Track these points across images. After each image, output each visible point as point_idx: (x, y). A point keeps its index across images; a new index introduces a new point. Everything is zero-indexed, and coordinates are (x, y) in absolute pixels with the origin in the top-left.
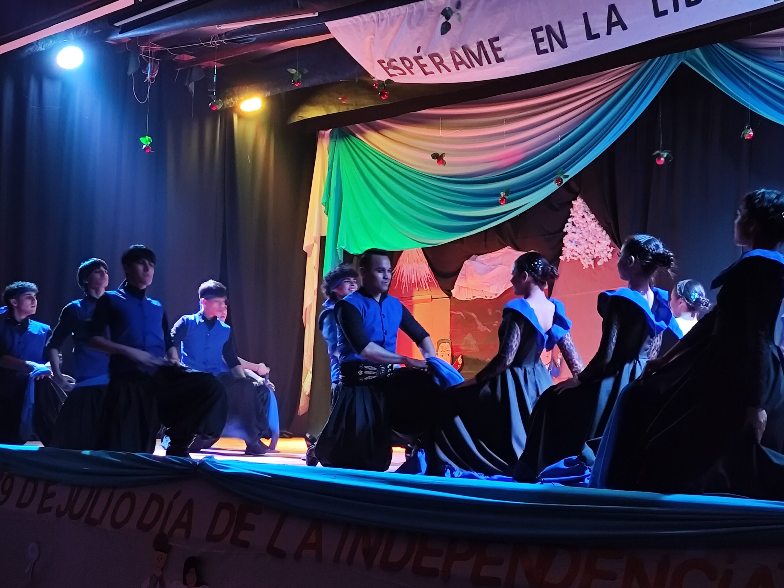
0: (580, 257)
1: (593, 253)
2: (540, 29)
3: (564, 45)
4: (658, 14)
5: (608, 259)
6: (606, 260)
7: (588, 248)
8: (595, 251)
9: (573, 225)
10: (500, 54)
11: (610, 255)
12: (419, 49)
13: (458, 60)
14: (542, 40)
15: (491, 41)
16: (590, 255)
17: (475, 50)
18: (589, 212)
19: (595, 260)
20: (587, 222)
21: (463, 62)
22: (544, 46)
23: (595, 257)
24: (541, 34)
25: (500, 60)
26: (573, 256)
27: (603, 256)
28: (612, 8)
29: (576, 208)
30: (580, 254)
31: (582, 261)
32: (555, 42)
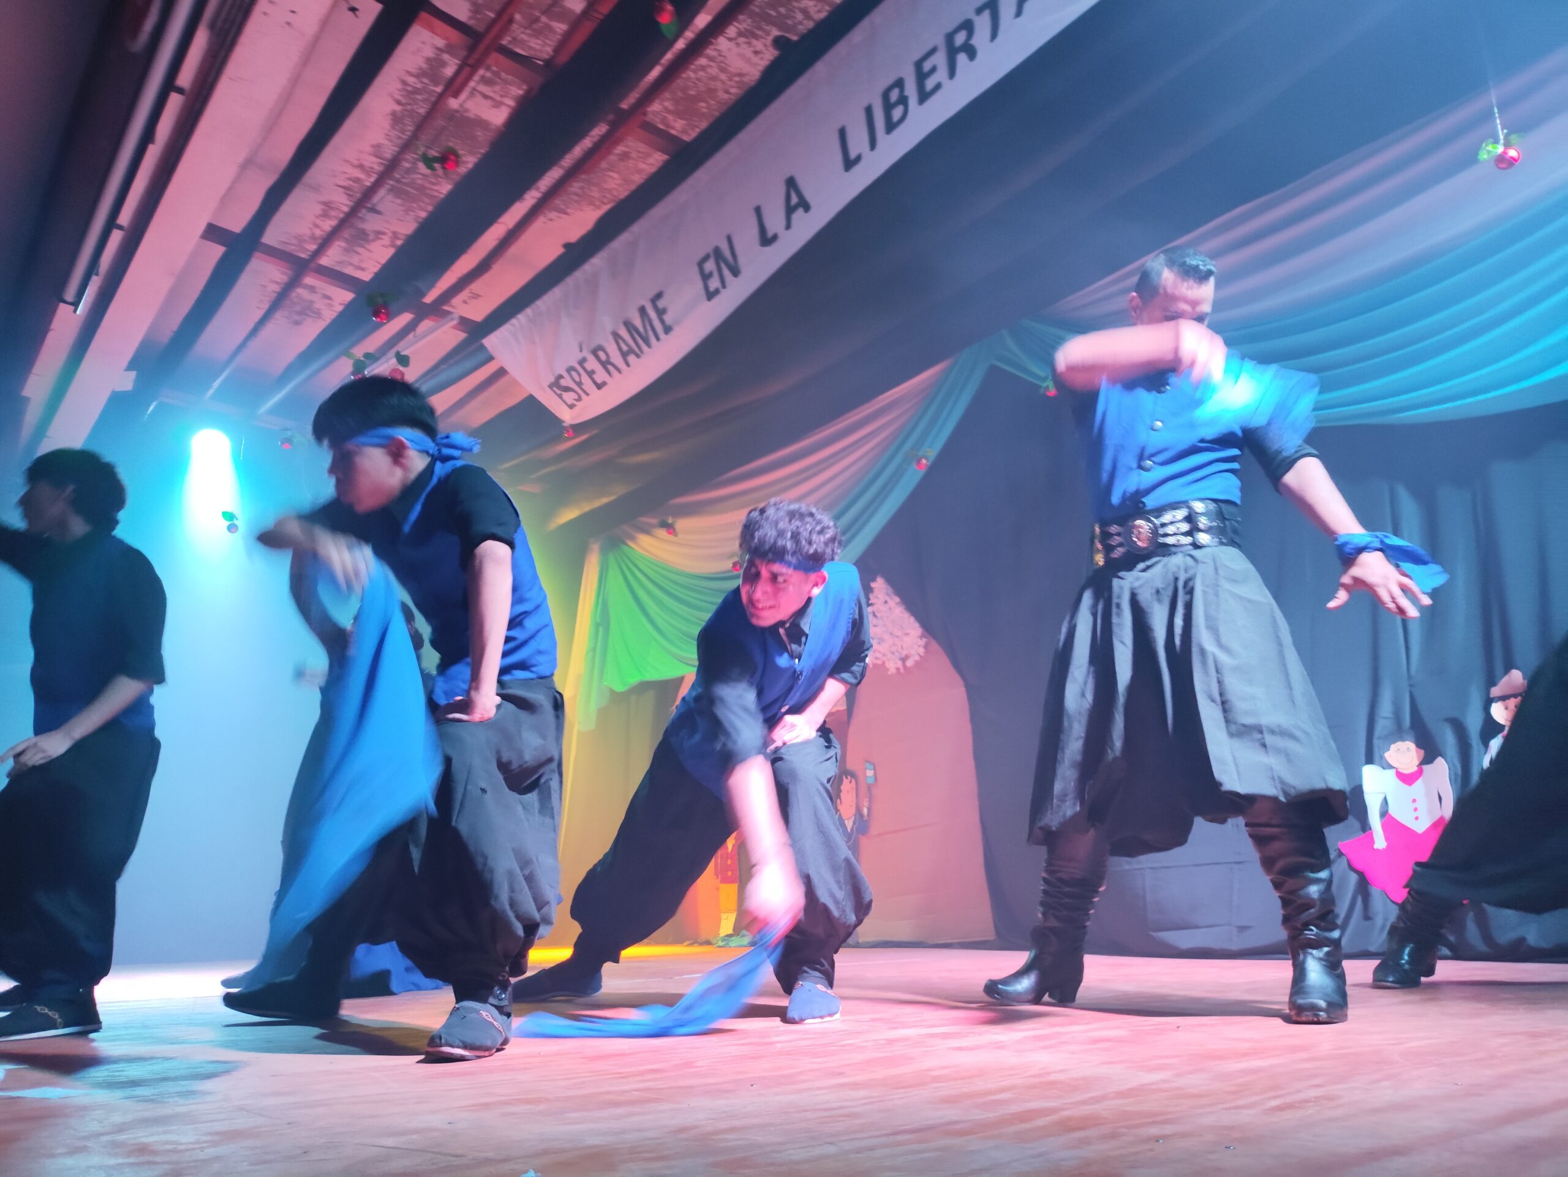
0: (884, 658)
1: (900, 650)
4: (850, 165)
5: (920, 656)
6: (917, 658)
7: (894, 644)
8: (902, 648)
9: (875, 615)
11: (922, 651)
12: (579, 345)
14: (711, 274)
16: (896, 654)
17: (638, 323)
18: (892, 595)
19: (904, 660)
20: (890, 609)
23: (903, 656)
26: (877, 658)
27: (913, 652)
28: (790, 183)
29: (876, 591)
30: (884, 655)
31: (887, 665)
32: (726, 272)
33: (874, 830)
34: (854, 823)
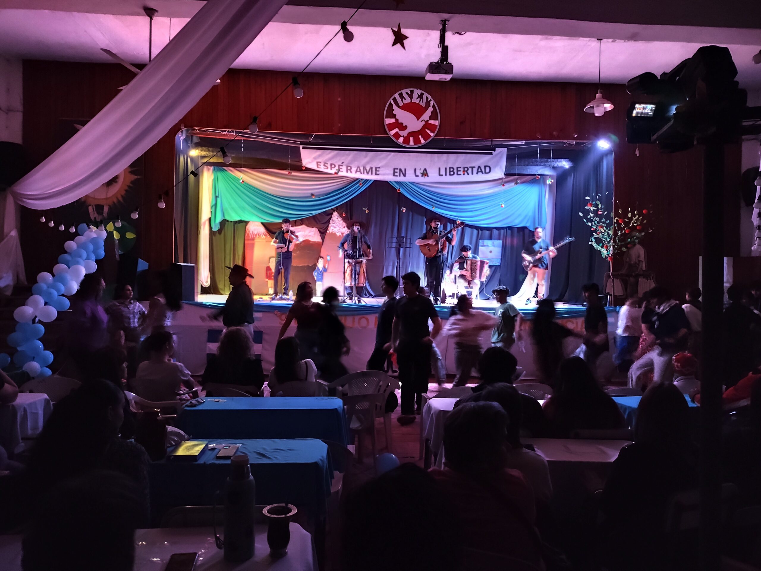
2: (397, 169)
3: (404, 175)
4: (440, 175)
8: (341, 231)
10: (378, 173)
12: (343, 163)
13: (358, 170)
14: (397, 172)
15: (376, 168)
17: (368, 169)
18: (340, 218)
20: (339, 221)
21: (360, 171)
22: (396, 174)
24: (398, 171)
25: (376, 174)
26: (332, 231)
28: (425, 170)
29: (334, 216)
30: (335, 231)
31: (337, 234)
32: (401, 174)
33: (329, 271)
34: (323, 269)
